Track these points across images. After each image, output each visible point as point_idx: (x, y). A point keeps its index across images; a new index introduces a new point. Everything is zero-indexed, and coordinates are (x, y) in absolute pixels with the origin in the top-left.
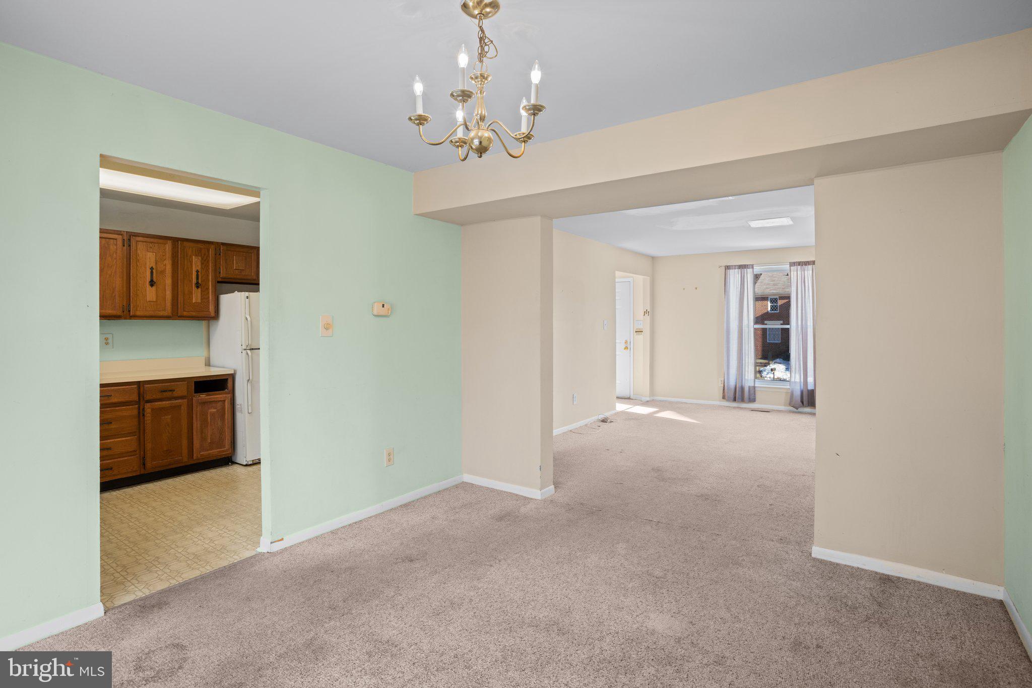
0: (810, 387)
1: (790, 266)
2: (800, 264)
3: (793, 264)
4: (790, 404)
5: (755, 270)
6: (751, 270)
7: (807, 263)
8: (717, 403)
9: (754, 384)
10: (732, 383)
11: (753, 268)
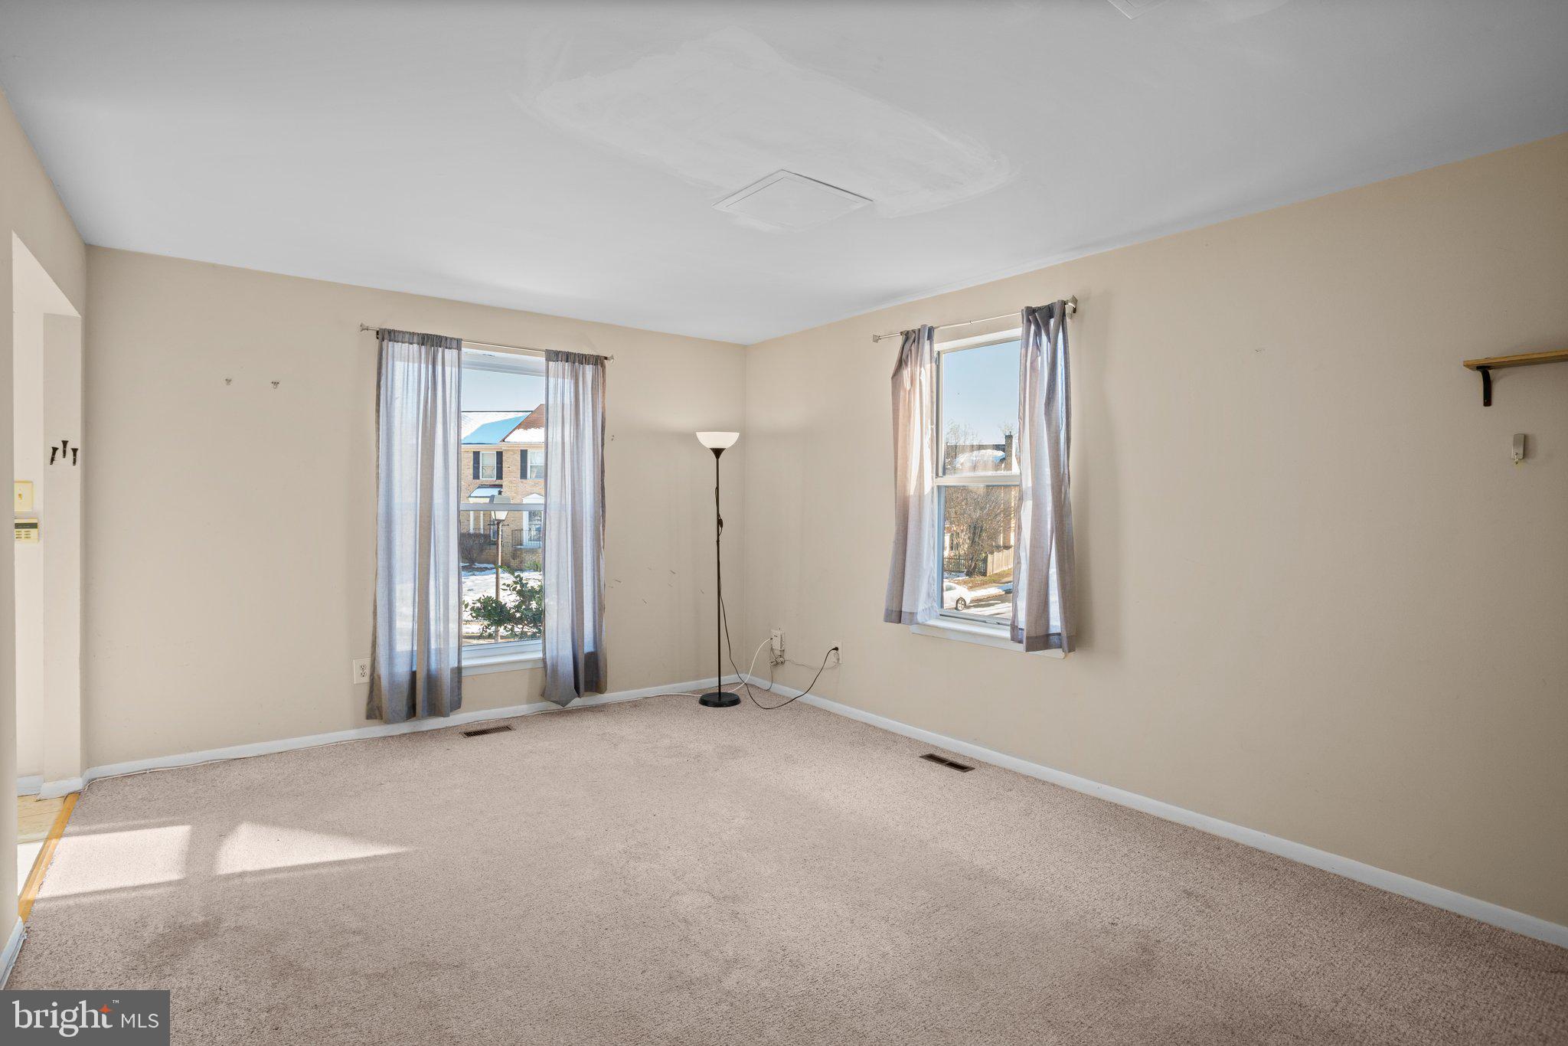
0: (588, 647)
1: (548, 360)
2: (568, 357)
3: (553, 356)
4: (544, 695)
5: (463, 358)
6: (455, 352)
7: (583, 359)
8: (352, 734)
9: (459, 661)
10: (402, 669)
11: (459, 348)
